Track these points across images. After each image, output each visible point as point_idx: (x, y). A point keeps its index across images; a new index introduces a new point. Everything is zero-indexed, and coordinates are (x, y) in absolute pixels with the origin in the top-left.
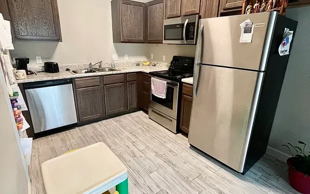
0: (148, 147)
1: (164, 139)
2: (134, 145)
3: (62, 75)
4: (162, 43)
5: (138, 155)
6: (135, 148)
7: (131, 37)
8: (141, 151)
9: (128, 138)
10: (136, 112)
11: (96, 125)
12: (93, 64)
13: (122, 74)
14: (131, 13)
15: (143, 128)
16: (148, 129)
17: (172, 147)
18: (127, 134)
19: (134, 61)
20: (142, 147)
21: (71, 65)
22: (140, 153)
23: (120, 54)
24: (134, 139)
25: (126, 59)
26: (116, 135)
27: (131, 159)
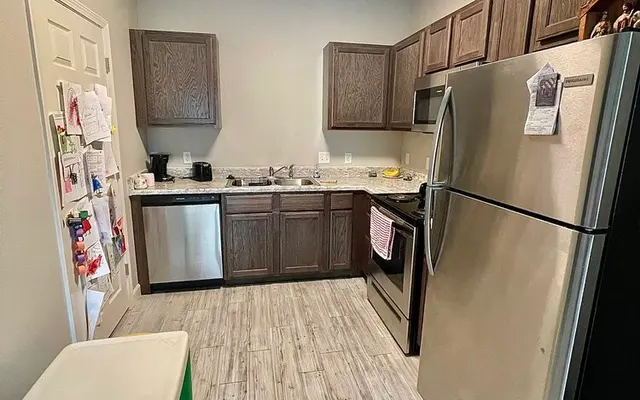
0: (321, 368)
1: (369, 360)
2: (296, 356)
3: (217, 186)
4: (410, 130)
5: (288, 382)
6: (294, 364)
7: (355, 118)
8: (300, 374)
9: (296, 336)
10: (349, 277)
11: (256, 289)
12: (276, 168)
13: (322, 192)
14: (358, 68)
15: (340, 321)
16: (349, 324)
17: (376, 387)
18: (300, 324)
19: (364, 167)
20: (308, 364)
21: (238, 168)
22: (297, 377)
23: (335, 152)
24: (304, 341)
25: (348, 162)
26: (277, 322)
27: (269, 385)
